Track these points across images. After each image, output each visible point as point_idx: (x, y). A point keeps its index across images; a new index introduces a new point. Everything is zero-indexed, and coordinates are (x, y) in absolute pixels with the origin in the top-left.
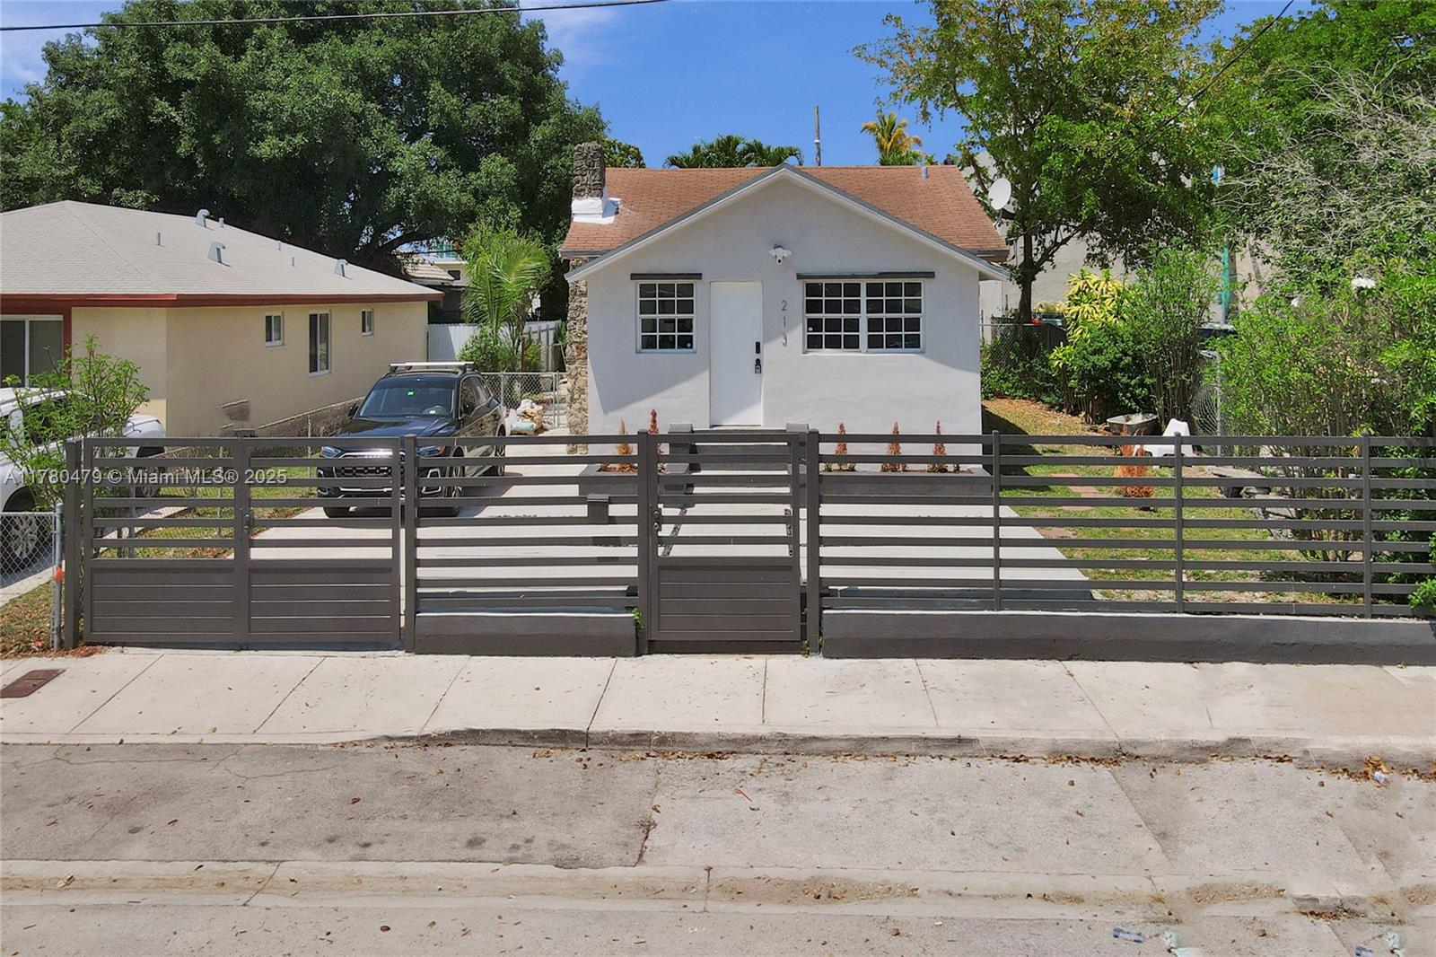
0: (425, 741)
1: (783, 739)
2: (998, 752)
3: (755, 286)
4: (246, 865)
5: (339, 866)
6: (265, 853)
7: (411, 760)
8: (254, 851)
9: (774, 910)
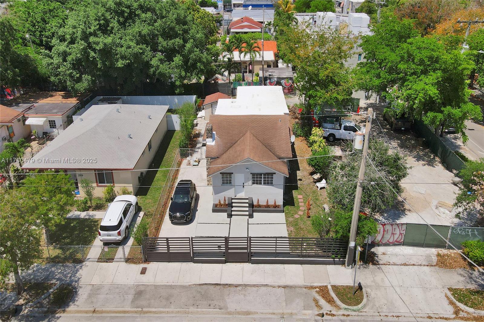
0: (200, 285)
1: (245, 285)
2: (271, 286)
3: (243, 175)
4: (186, 309)
5: (195, 309)
6: (187, 307)
7: (199, 289)
8: (185, 307)
9: (243, 316)
